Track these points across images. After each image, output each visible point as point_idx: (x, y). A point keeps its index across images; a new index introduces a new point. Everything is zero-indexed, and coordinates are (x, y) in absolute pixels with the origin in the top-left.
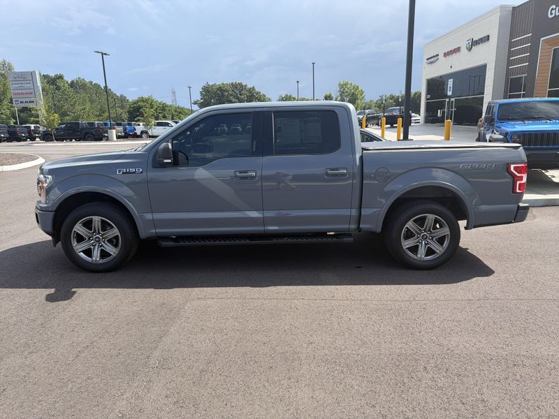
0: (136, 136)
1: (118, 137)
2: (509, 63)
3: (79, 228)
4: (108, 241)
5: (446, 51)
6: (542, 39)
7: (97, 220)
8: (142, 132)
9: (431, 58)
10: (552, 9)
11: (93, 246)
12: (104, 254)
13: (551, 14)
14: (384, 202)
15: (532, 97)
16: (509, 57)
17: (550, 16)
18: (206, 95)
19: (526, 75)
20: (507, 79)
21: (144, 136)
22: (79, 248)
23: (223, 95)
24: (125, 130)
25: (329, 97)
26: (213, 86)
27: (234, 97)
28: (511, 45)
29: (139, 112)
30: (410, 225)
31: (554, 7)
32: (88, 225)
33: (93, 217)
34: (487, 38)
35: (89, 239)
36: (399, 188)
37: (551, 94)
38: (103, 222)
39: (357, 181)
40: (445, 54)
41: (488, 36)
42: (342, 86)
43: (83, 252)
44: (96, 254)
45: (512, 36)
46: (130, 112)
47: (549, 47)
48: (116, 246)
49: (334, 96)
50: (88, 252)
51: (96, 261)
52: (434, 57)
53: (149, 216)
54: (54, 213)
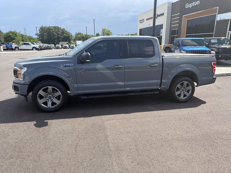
0: (12, 49)
1: (4, 50)
2: (171, 24)
3: (41, 92)
4: (55, 98)
5: (147, 18)
6: (183, 16)
7: (50, 88)
8: (16, 48)
9: (141, 21)
10: (187, 5)
11: (48, 100)
12: (53, 104)
13: (187, 7)
14: (170, 77)
15: (180, 38)
16: (171, 22)
17: (186, 8)
18: (42, 31)
19: (178, 29)
20: (170, 30)
21: (17, 49)
22: (41, 102)
23: (50, 32)
24: (7, 46)
25: (98, 34)
26: (45, 27)
27: (55, 33)
28: (172, 17)
29: (10, 38)
30: (179, 86)
31: (188, 4)
32: (45, 90)
33: (48, 87)
34: (163, 14)
35: (46, 97)
36: (176, 71)
37: (187, 37)
38: (53, 89)
39: (161, 69)
40: (147, 19)
41: (164, 13)
42: (103, 30)
43: (43, 103)
44: (49, 104)
45: (172, 14)
46: (5, 38)
47: (186, 19)
48: (59, 99)
49: (100, 34)
50: (45, 103)
51: (49, 107)
52: (142, 20)
53: (76, 86)
54: (28, 85)
